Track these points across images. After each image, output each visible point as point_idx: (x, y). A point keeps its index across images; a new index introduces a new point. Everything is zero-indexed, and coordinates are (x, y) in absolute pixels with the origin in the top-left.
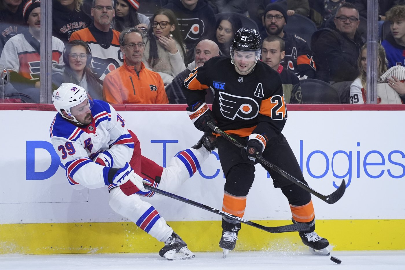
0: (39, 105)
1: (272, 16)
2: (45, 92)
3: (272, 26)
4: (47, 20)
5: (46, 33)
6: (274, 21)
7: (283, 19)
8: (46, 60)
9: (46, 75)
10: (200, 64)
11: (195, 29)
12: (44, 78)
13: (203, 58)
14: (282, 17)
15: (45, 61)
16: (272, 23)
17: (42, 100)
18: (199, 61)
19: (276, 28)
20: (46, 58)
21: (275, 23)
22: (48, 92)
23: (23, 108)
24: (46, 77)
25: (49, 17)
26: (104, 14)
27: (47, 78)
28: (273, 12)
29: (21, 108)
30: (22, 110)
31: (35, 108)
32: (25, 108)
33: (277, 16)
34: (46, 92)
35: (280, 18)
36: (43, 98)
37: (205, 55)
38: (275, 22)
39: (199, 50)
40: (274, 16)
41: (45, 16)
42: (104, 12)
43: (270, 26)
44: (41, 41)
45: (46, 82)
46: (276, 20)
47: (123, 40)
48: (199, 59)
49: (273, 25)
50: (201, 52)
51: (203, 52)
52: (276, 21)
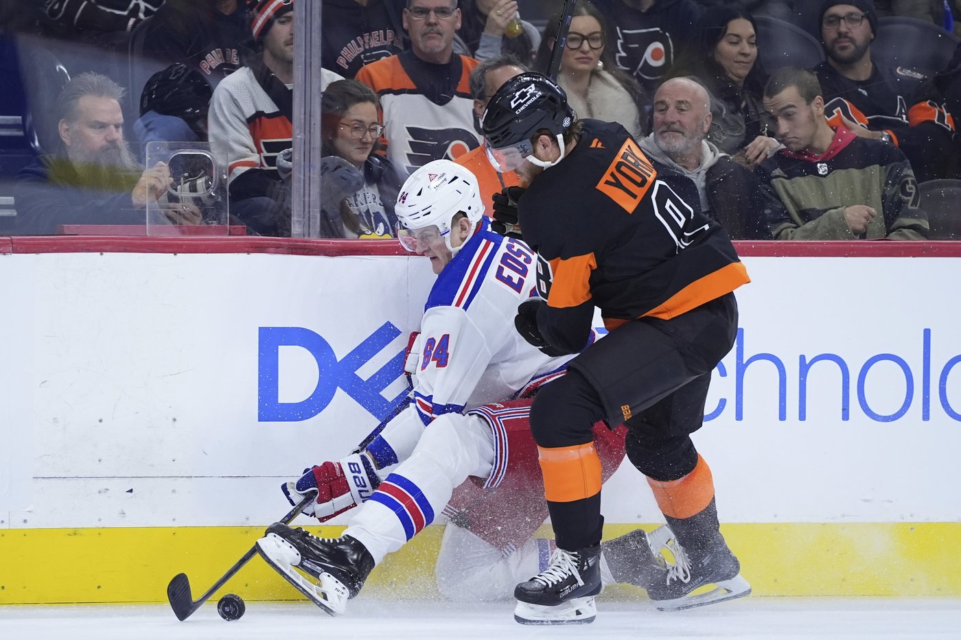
0: (291, 241)
1: (838, 18)
2: (304, 211)
3: (841, 42)
4: (308, 35)
5: (308, 66)
6: (843, 29)
7: (865, 22)
8: (307, 132)
9: (307, 169)
10: (666, 134)
11: (656, 55)
12: (302, 177)
13: (673, 120)
14: (862, 17)
15: (303, 134)
16: (840, 35)
17: (296, 229)
18: (664, 128)
19: (852, 47)
20: (307, 129)
21: (847, 33)
22: (311, 210)
23: (251, 249)
24: (307, 174)
25: (313, 28)
26: (430, 28)
27: (310, 177)
28: (840, 10)
29: (246, 249)
30: (248, 252)
31: (278, 248)
32: (256, 247)
33: (849, 17)
34: (307, 210)
35: (857, 20)
36: (300, 224)
37: (678, 114)
38: (848, 31)
39: (663, 102)
40: (843, 18)
41: (304, 25)
42: (429, 24)
43: (835, 41)
44: (294, 86)
45: (307, 186)
46: (850, 26)
47: (480, 85)
48: (664, 123)
49: (843, 40)
50: (667, 107)
51: (672, 108)
52: (849, 29)
